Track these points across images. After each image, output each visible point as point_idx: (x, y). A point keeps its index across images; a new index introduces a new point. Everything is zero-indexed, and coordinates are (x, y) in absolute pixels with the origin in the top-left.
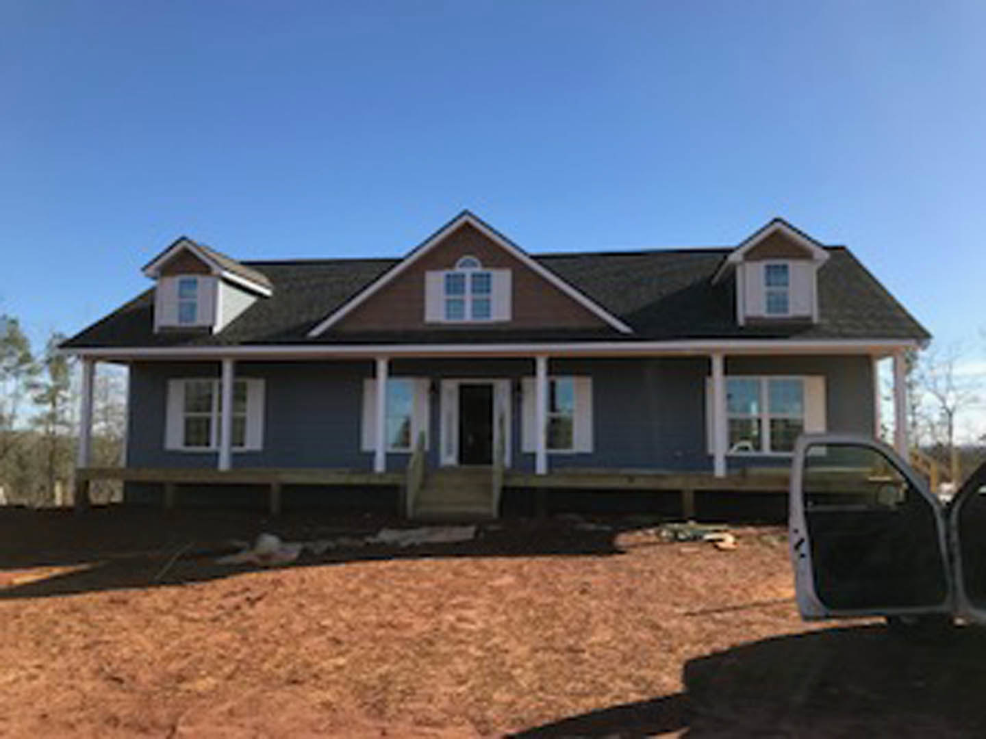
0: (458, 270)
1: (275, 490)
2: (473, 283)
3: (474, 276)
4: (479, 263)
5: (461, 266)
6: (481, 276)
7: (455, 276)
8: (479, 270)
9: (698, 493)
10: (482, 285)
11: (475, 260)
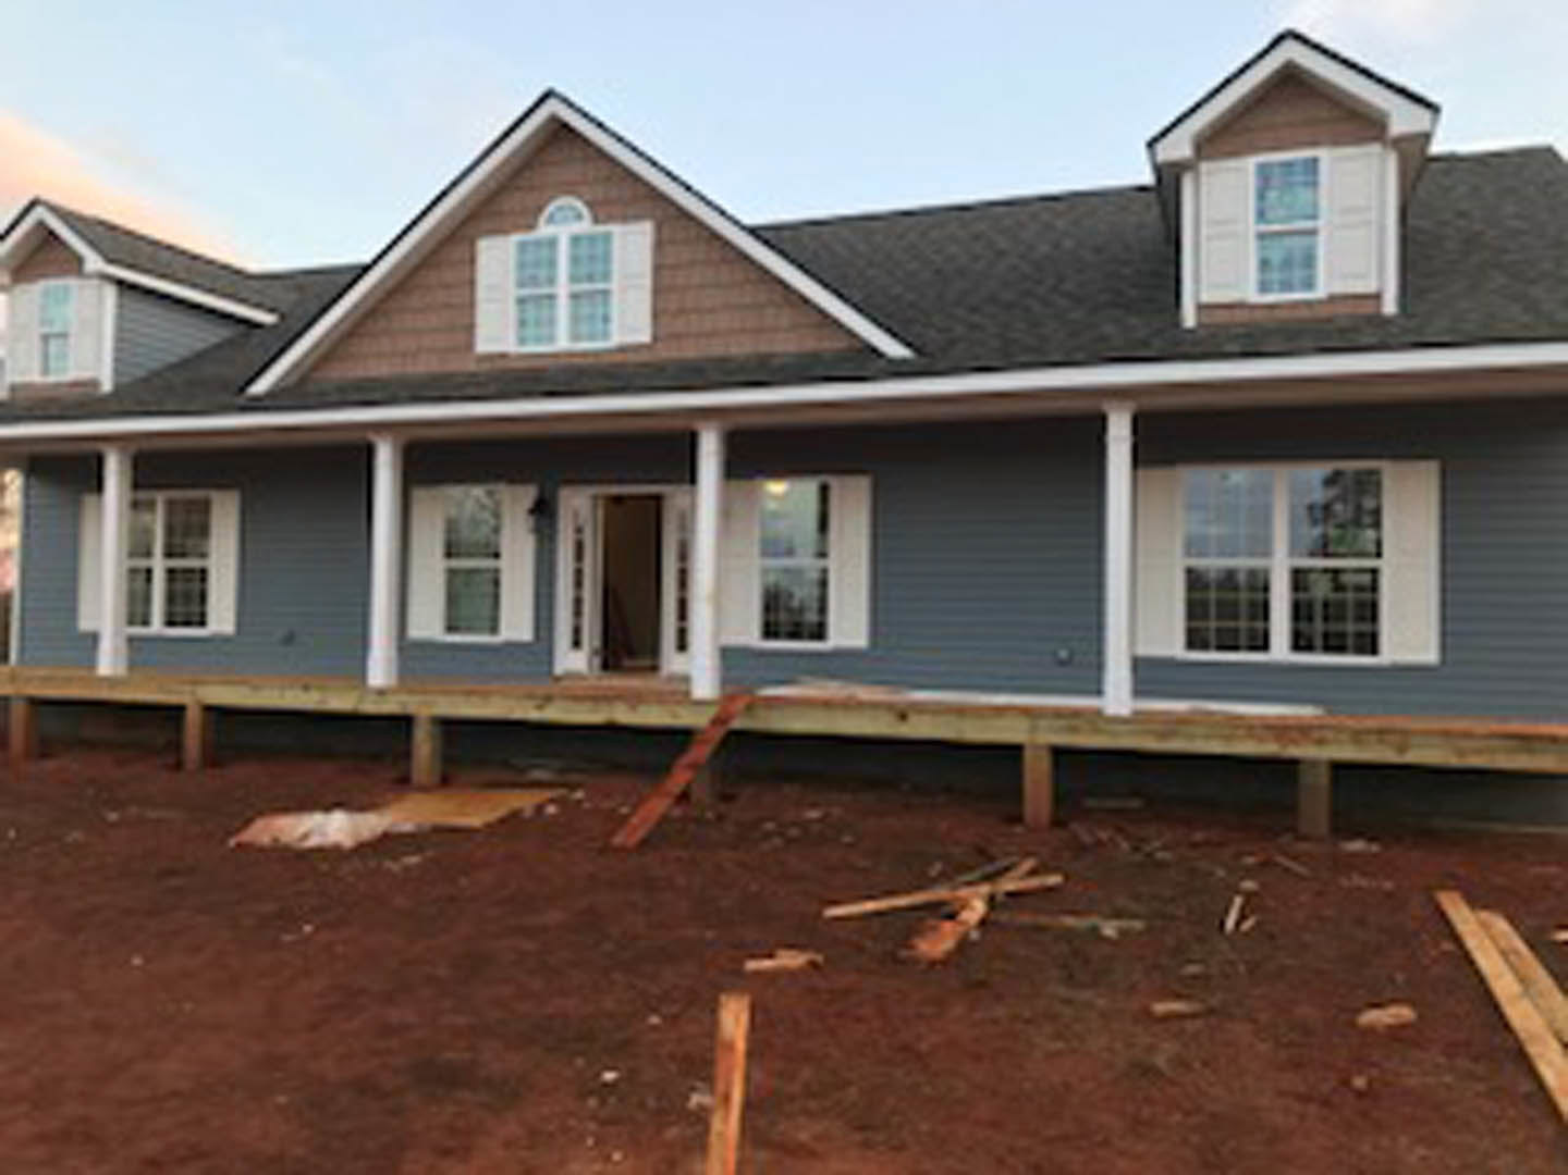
0: (544, 230)
1: (193, 718)
2: (575, 260)
3: (576, 240)
4: (585, 211)
5: (551, 220)
6: (592, 239)
7: (538, 243)
8: (585, 226)
9: (1059, 753)
10: (592, 260)
11: (579, 204)
